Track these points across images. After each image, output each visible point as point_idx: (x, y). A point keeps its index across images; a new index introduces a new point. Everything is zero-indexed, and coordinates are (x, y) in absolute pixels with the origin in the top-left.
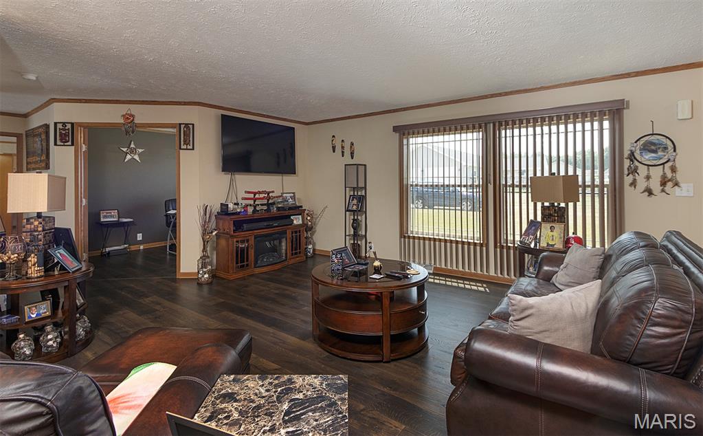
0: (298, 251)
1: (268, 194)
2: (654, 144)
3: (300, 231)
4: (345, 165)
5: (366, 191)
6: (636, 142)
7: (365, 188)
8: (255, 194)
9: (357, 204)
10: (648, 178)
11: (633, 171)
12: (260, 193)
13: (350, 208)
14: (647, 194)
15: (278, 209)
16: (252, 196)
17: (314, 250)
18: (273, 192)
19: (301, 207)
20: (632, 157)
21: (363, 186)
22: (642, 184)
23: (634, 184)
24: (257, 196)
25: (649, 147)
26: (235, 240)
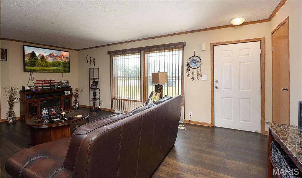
0: (68, 106)
1: (51, 82)
2: (195, 60)
3: (69, 97)
4: (89, 68)
5: (99, 80)
6: (189, 59)
7: (99, 78)
8: (42, 81)
9: (95, 86)
10: (193, 73)
11: (188, 71)
12: (45, 81)
13: (92, 87)
14: (192, 79)
15: (57, 88)
16: (41, 82)
17: (79, 105)
18: (53, 80)
19: (71, 87)
20: (188, 65)
21: (98, 77)
22: (191, 76)
23: (188, 76)
24: (43, 82)
25: (194, 61)
26: (28, 103)
